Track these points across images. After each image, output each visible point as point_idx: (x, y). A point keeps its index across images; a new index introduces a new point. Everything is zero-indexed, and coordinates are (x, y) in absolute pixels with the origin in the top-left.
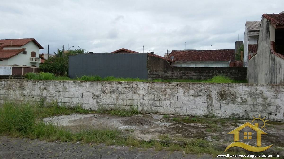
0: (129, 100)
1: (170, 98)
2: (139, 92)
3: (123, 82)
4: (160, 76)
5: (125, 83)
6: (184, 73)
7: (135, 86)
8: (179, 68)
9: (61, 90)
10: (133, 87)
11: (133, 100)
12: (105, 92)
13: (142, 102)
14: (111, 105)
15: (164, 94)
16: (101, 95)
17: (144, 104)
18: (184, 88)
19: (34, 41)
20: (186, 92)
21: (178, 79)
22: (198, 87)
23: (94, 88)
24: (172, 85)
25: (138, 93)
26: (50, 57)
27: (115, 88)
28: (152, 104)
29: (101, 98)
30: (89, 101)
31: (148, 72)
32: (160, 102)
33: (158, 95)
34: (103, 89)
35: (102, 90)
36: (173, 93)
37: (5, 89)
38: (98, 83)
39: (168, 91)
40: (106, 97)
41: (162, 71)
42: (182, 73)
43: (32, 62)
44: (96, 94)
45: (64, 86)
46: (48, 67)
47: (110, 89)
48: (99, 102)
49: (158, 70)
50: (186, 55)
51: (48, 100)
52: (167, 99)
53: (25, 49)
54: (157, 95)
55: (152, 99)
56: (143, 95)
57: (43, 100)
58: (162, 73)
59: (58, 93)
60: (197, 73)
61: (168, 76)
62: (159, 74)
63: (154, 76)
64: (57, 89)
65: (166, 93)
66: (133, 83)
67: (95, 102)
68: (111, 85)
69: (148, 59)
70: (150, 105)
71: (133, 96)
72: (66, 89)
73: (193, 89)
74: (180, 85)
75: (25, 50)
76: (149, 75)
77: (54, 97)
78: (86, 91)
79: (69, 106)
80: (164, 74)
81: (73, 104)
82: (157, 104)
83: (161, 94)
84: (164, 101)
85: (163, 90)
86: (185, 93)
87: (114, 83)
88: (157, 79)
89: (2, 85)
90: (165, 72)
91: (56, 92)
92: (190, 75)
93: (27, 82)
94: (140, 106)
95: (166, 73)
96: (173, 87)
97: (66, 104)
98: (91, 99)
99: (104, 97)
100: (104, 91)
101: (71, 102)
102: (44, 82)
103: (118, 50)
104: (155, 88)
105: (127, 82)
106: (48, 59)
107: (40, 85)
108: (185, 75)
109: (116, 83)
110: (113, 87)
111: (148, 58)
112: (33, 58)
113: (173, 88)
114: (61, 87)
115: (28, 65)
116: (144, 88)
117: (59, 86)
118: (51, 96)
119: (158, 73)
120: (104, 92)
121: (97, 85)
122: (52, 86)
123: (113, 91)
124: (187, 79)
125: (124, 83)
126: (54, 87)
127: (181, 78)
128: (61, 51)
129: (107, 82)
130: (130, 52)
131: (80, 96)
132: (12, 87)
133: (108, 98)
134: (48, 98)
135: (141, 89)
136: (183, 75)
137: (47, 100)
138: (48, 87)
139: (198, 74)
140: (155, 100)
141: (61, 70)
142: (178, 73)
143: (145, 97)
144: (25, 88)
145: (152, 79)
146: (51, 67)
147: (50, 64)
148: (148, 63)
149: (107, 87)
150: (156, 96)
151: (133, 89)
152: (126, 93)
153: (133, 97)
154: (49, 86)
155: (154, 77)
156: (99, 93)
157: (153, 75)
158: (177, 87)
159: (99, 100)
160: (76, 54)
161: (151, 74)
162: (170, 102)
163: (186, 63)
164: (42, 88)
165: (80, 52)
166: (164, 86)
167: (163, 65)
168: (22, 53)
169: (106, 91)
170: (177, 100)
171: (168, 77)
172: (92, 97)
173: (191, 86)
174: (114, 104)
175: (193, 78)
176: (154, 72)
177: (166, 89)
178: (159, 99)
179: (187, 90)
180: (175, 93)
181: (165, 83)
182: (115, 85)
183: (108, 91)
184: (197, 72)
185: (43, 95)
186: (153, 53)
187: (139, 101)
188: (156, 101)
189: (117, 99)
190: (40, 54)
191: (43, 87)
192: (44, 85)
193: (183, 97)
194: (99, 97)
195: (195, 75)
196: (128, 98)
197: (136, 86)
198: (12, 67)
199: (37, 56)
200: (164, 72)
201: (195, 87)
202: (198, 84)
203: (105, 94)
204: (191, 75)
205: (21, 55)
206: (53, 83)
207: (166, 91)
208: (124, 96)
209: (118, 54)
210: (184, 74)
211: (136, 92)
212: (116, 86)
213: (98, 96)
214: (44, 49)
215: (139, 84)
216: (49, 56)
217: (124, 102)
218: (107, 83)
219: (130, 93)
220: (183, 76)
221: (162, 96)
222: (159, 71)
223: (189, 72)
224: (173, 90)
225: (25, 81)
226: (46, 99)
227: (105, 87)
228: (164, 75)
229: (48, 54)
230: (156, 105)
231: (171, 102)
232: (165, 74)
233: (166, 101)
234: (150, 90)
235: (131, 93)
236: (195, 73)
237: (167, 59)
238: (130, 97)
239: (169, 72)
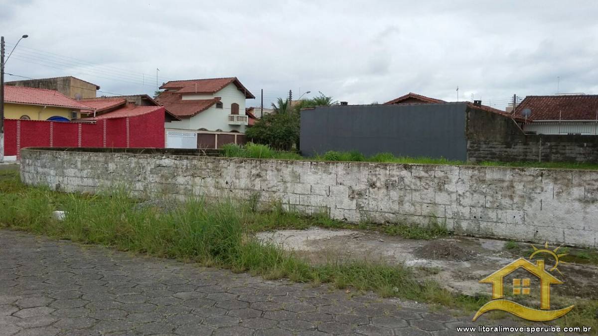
0: (428, 205)
1: (523, 205)
2: (450, 187)
3: (415, 165)
4: (496, 154)
5: (418, 168)
6: (554, 147)
8: (541, 136)
9: (288, 178)
10: (435, 177)
11: (435, 204)
12: (376, 187)
13: (456, 210)
14: (387, 212)
15: (508, 193)
16: (366, 193)
17: (461, 214)
18: (559, 182)
19: (236, 83)
20: (563, 192)
21: (540, 161)
22: (593, 180)
23: (353, 176)
24: (527, 173)
25: (447, 191)
26: (266, 113)
27: (396, 178)
28: (479, 215)
29: (366, 197)
30: (341, 202)
31: (468, 146)
32: (499, 212)
33: (494, 195)
34: (372, 180)
35: (368, 181)
36: (530, 193)
37: (188, 173)
38: (361, 167)
39: (519, 187)
40: (376, 197)
41: (500, 142)
42: (551, 147)
43: (232, 123)
44: (357, 188)
45: (293, 172)
46: (262, 133)
47: (387, 181)
48: (362, 206)
49: (491, 141)
50: (559, 105)
51: (265, 197)
52: (515, 206)
53: (220, 98)
54: (492, 196)
55: (480, 205)
56: (460, 195)
57: (255, 198)
58: (502, 148)
59: (282, 185)
60: (587, 148)
61: (514, 154)
62: (493, 149)
63: (480, 153)
64: (282, 178)
65: (514, 193)
66: (437, 167)
67: (354, 206)
68: (388, 172)
69: (467, 117)
70: (475, 217)
71: (435, 196)
72: (297, 178)
73: (580, 185)
74: (549, 175)
75: (220, 101)
76: (469, 152)
77: (275, 192)
78: (337, 183)
79: (303, 211)
80: (505, 149)
81: (310, 207)
82: (490, 216)
83: (500, 193)
84: (507, 211)
85: (505, 184)
86: (561, 194)
87: (395, 167)
88: (488, 161)
89: (183, 167)
90: (508, 146)
91: (279, 183)
92: (570, 151)
93: (226, 161)
94: (452, 218)
95: (510, 148)
96: (531, 178)
97: (297, 206)
98: (346, 200)
99: (374, 197)
100: (374, 184)
101: (306, 204)
102: (256, 163)
103: (400, 98)
104: (487, 179)
105: (423, 166)
106: (262, 117)
107: (250, 168)
108: (557, 153)
109: (398, 168)
110: (393, 176)
111: (468, 113)
112: (234, 117)
113: (530, 182)
114: (288, 173)
115: (226, 130)
116: (461, 180)
117: (284, 172)
118: (270, 190)
119: (491, 147)
120: (373, 185)
121: (360, 170)
122: (272, 171)
123: (392, 184)
124: (562, 161)
125: (416, 168)
126: (276, 172)
127: (546, 159)
128: (284, 102)
129: (379, 165)
130: (427, 102)
131: (324, 193)
132: (200, 170)
133: (382, 199)
134: (264, 193)
135: (454, 181)
136: (553, 153)
137: (263, 197)
138: (263, 173)
139: (590, 149)
140: (487, 206)
141: (286, 140)
142: (540, 147)
143: (464, 198)
144: (223, 174)
145: (477, 160)
146: (267, 134)
147: (265, 128)
148: (467, 126)
149: (380, 174)
150: (489, 198)
151: (436, 181)
152: (420, 190)
153: (435, 200)
154: (267, 171)
155: (482, 155)
156: (362, 186)
157: (479, 151)
158: (540, 178)
159: (363, 202)
160: (315, 108)
161: (476, 150)
162: (521, 213)
163: (560, 124)
164: (252, 173)
165: (323, 103)
166: (508, 176)
167: (503, 129)
168: (215, 106)
169: (378, 184)
170: (539, 208)
171: (516, 157)
172: (349, 196)
173: (577, 178)
174: (393, 212)
175: (577, 159)
176: (481, 146)
177: (515, 184)
178: (495, 205)
179: (564, 188)
180: (537, 193)
181: (510, 170)
182: (395, 172)
183: (382, 183)
184: (587, 146)
185: (256, 188)
186: (480, 102)
187: (449, 207)
188: (490, 208)
189: (401, 202)
190: (246, 109)
191: (254, 172)
192: (257, 168)
193: (555, 203)
194: (363, 196)
195: (582, 152)
196: (426, 201)
197: (442, 174)
198: (198, 134)
199: (242, 112)
200: (505, 146)
201: (585, 181)
202: (594, 173)
203: (376, 189)
204: (571, 153)
205: (214, 110)
206: (274, 166)
207: (513, 187)
208: (416, 196)
209: (401, 105)
210: (554, 151)
211: (442, 187)
212: (398, 173)
213: (360, 194)
214: (254, 98)
215: (451, 171)
216: (264, 112)
217: (417, 208)
218: (379, 167)
219: (429, 190)
220: (553, 155)
221: (504, 198)
222: (494, 143)
223: (568, 146)
224: (532, 187)
225: (223, 159)
226: (260, 196)
227: (376, 175)
228: (506, 152)
229: (262, 107)
230: (489, 218)
231: (526, 213)
232: (508, 149)
233: (513, 209)
234: (475, 185)
235: (431, 190)
236: (581, 148)
237: (514, 116)
238: (429, 198)
239: (517, 145)
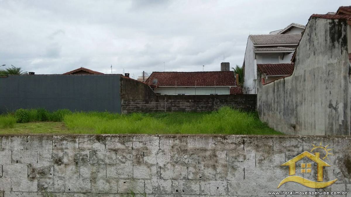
0: (125, 181)
1: (227, 174)
2: (149, 159)
3: (109, 136)
5: (113, 140)
7: (139, 145)
10: (132, 148)
11: (133, 179)
12: (62, 163)
13: (156, 185)
14: (77, 193)
15: (211, 163)
16: (50, 171)
17: (162, 189)
18: (260, 149)
20: (264, 159)
22: (293, 146)
23: (33, 153)
24: (229, 141)
25: (146, 163)
27: (87, 152)
28: (181, 188)
29: (50, 176)
30: (18, 184)
32: (203, 183)
33: (197, 166)
34: (57, 155)
35: (52, 157)
36: (233, 162)
38: (44, 141)
39: (222, 156)
40: (63, 175)
44: (38, 166)
47: (76, 155)
48: (45, 187)
52: (218, 176)
54: (195, 167)
55: (182, 177)
56: (160, 168)
65: (216, 162)
66: (134, 138)
67: (34, 188)
68: (77, 145)
70: (177, 191)
71: (133, 170)
73: (281, 152)
74: (251, 143)
78: (12, 161)
82: (193, 189)
83: (203, 163)
84: (211, 182)
85: (208, 153)
86: (263, 162)
87: (86, 140)
94: (153, 193)
96: (233, 146)
98: (25, 181)
99: (60, 175)
100: (60, 160)
104: (188, 149)
105: (119, 137)
109: (90, 140)
110: (83, 150)
113: (232, 150)
116: (161, 151)
120: (58, 161)
121: (41, 144)
123: (83, 159)
125: (111, 139)
129: (66, 138)
133: (71, 178)
135: (154, 152)
140: (190, 177)
143: (165, 171)
149: (67, 148)
150: (191, 169)
151: (134, 153)
152: (116, 164)
153: (133, 174)
156: (46, 164)
158: (242, 146)
159: (46, 182)
162: (225, 183)
165: (14, 73)
166: (211, 145)
169: (65, 160)
170: (242, 177)
172: (28, 176)
173: (277, 145)
174: (84, 191)
177: (217, 153)
178: (198, 177)
179: (266, 155)
180: (239, 162)
181: (213, 139)
182: (86, 145)
183: (70, 159)
187: (149, 181)
188: (192, 180)
189: (93, 180)
193: (257, 171)
194: (46, 174)
196: (122, 176)
197: (141, 145)
201: (285, 147)
202: (293, 139)
203: (62, 166)
207: (216, 156)
208: (111, 172)
211: (141, 160)
212: (90, 146)
213: (43, 173)
215: (150, 141)
217: (112, 184)
218: (66, 140)
219: (126, 164)
221: (206, 168)
224: (234, 155)
227: (62, 149)
230: (192, 191)
231: (229, 184)
233: (216, 180)
234: (177, 155)
235: (128, 163)
238: (126, 172)
